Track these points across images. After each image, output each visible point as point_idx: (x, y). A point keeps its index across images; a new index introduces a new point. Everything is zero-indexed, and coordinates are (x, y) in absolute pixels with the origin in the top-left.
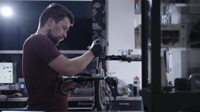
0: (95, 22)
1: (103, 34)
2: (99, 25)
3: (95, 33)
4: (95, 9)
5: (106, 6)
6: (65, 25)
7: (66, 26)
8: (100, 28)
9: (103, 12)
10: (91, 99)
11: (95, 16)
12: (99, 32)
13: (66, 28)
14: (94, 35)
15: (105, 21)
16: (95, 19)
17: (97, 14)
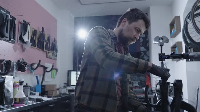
0: (142, 46)
1: (147, 53)
2: (145, 48)
3: (142, 53)
4: (141, 38)
5: (149, 36)
6: (138, 26)
7: (138, 28)
8: (145, 50)
9: (147, 40)
10: (142, 96)
11: (142, 42)
12: (145, 52)
13: (139, 30)
14: (141, 54)
15: (148, 45)
16: (142, 44)
17: (143, 41)
